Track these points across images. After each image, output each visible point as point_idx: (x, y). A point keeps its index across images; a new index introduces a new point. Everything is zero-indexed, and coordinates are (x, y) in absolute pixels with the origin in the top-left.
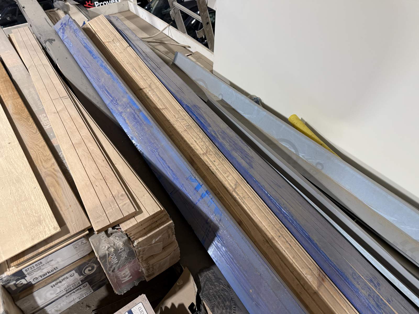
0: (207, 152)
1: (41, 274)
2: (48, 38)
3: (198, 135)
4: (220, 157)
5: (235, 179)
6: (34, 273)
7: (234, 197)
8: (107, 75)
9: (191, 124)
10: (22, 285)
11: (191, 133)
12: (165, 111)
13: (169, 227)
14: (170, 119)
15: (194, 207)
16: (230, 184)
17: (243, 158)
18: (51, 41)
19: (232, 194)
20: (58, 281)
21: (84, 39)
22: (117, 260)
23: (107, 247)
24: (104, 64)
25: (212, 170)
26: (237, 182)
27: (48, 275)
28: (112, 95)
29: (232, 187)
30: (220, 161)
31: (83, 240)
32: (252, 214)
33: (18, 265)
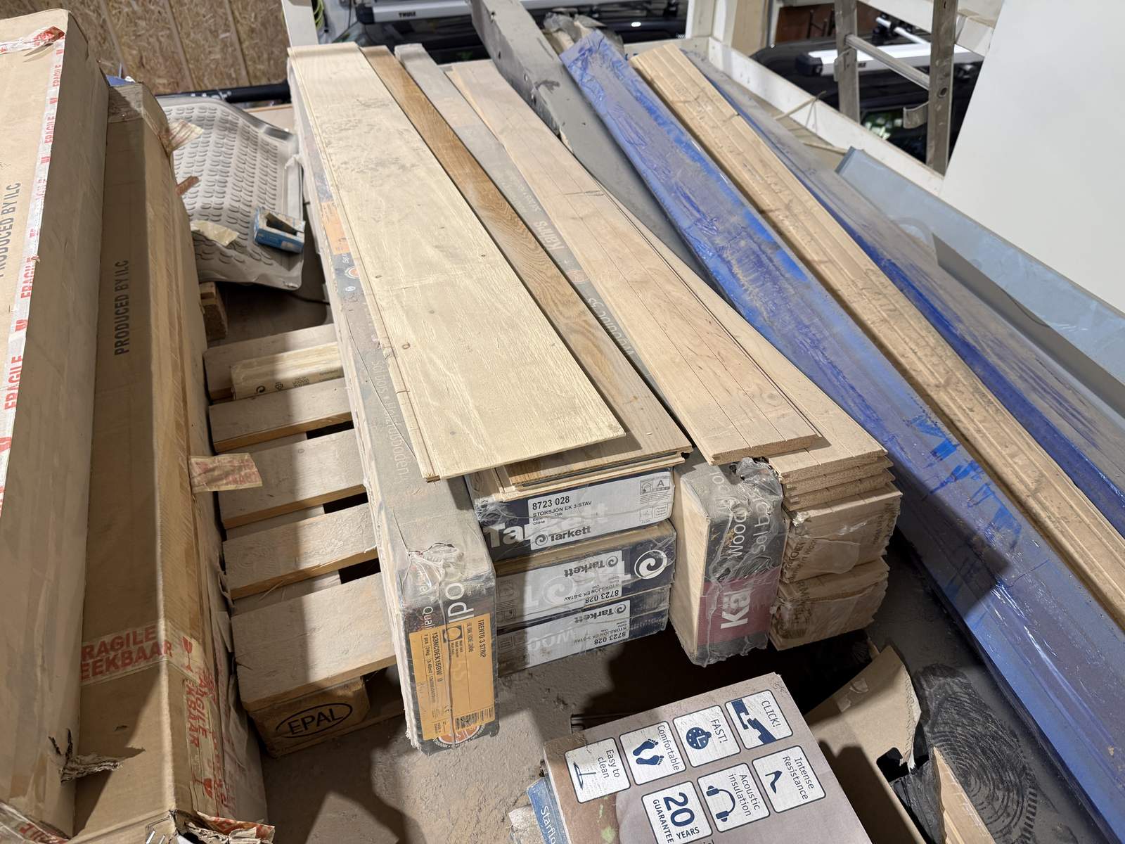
0: (947, 383)
1: (556, 530)
2: (544, 79)
3: (922, 337)
4: (990, 402)
5: (1037, 468)
6: (545, 520)
7: (1031, 511)
8: (692, 163)
9: (902, 307)
10: (513, 541)
11: (902, 330)
12: (826, 267)
13: (888, 506)
14: (840, 288)
15: (926, 497)
16: (1018, 476)
17: (1063, 417)
18: (550, 85)
19: (1025, 503)
20: (583, 563)
21: (636, 83)
22: (742, 547)
23: (731, 503)
24: (684, 139)
25: (965, 432)
26: (1043, 476)
27: (567, 539)
28: (701, 208)
29: (1027, 486)
30: (987, 411)
31: (665, 477)
32: (1092, 569)
33: (524, 485)
